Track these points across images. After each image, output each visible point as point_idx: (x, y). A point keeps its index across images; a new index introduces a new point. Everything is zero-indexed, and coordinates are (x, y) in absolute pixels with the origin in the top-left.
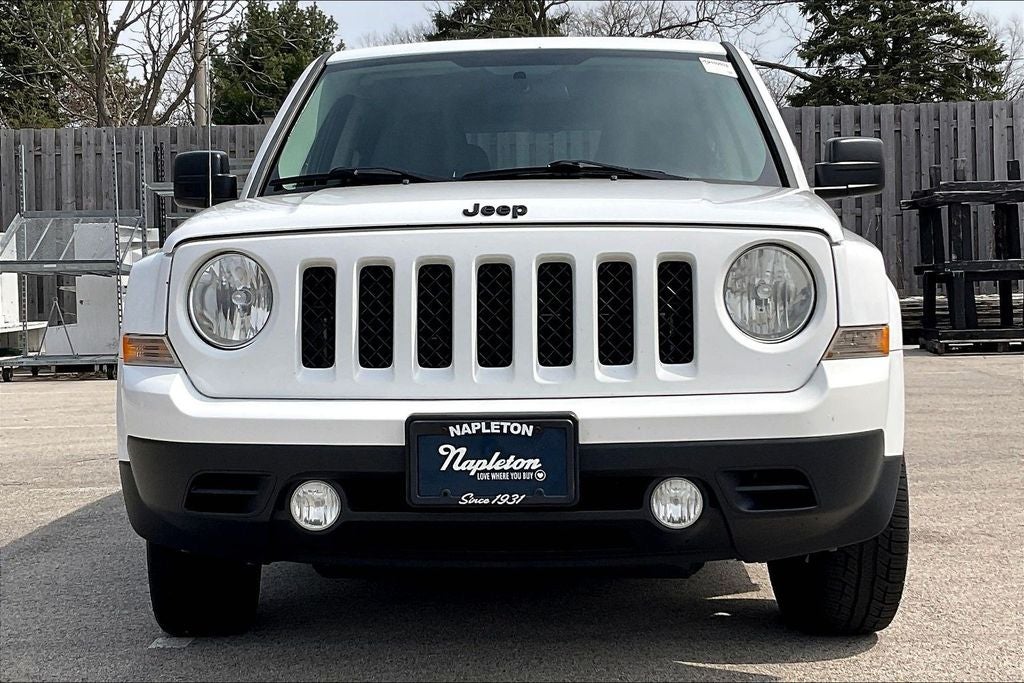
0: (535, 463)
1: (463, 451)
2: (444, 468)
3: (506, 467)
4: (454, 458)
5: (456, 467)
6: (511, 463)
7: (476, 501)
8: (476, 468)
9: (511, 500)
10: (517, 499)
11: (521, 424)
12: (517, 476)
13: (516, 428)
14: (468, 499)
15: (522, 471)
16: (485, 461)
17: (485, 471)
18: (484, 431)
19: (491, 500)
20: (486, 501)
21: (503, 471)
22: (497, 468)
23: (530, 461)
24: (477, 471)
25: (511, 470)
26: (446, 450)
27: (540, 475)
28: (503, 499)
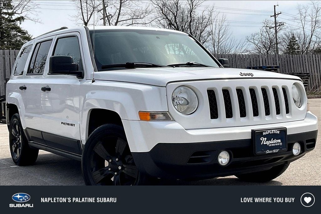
0: (279, 141)
1: (266, 139)
2: (262, 144)
3: (274, 142)
4: (264, 141)
5: (264, 143)
6: (275, 141)
8: (268, 143)
9: (276, 151)
10: (277, 150)
11: (277, 130)
12: (276, 144)
13: (276, 132)
14: (268, 152)
15: (277, 143)
16: (270, 141)
17: (270, 144)
18: (270, 133)
19: (272, 151)
20: (271, 152)
21: (274, 143)
22: (273, 143)
23: (279, 140)
24: (269, 144)
25: (275, 143)
26: (262, 139)
27: (281, 144)
28: (274, 151)
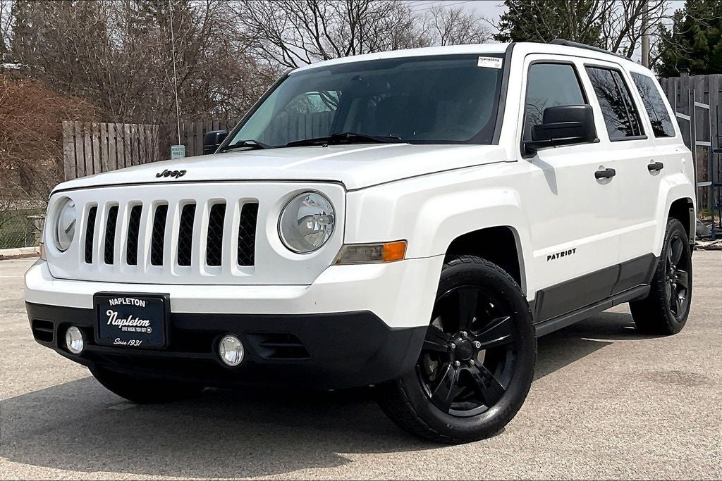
0: (147, 323)
1: (116, 313)
2: (109, 323)
3: (135, 324)
4: (113, 317)
5: (113, 323)
6: (137, 322)
7: (121, 343)
8: (122, 324)
9: (135, 343)
10: (138, 343)
11: (139, 300)
12: (139, 330)
13: (137, 302)
14: (118, 342)
15: (141, 327)
16: (125, 320)
17: (125, 326)
18: (124, 303)
19: (128, 343)
20: (125, 343)
21: (133, 326)
22: (131, 325)
23: (145, 322)
24: (122, 326)
25: (136, 326)
26: (110, 313)
27: (149, 330)
28: (132, 343)
